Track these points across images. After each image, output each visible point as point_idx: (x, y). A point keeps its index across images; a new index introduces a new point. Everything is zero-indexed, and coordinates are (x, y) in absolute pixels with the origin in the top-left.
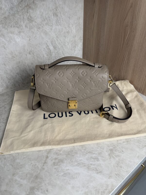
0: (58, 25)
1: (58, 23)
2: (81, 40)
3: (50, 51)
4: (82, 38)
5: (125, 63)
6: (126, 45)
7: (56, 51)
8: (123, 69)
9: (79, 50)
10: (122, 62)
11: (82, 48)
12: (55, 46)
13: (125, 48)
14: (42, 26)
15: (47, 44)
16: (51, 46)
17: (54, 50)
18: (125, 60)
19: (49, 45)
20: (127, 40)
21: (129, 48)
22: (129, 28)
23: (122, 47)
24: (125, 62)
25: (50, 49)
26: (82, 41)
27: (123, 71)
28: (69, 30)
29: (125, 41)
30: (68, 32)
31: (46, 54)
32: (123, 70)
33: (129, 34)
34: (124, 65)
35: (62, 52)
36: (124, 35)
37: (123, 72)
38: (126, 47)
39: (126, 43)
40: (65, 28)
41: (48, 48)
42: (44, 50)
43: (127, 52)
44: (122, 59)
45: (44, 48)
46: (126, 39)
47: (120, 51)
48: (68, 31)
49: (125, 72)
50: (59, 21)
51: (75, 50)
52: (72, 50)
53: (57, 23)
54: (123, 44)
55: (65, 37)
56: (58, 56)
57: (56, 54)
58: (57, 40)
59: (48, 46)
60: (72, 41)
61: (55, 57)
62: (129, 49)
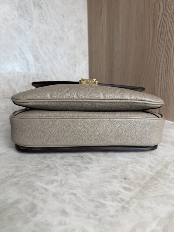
0: (42, 22)
1: (43, 19)
2: (86, 56)
3: (28, 62)
4: (87, 54)
5: (160, 72)
6: (159, 37)
7: (39, 65)
8: (159, 84)
9: (83, 73)
10: (155, 72)
11: (87, 69)
12: (37, 55)
13: (158, 42)
14: (12, 18)
15: (20, 49)
16: (29, 54)
17: (34, 62)
18: (161, 66)
19: (25, 52)
20: (161, 26)
21: (166, 40)
22: (161, 4)
23: (152, 43)
24: (161, 70)
25: (26, 59)
26: (87, 58)
27: (159, 89)
28: (64, 36)
29: (157, 30)
30: (61, 39)
31: (18, 66)
32: (159, 86)
33: (163, 12)
34: (160, 78)
35: (51, 68)
36: (154, 20)
37: (159, 91)
38: (159, 39)
39: (160, 33)
40: (56, 30)
41: (23, 56)
42: (14, 59)
43: (163, 48)
44: (155, 66)
45: (15, 56)
46: (159, 25)
47: (148, 52)
48: (62, 36)
49: (164, 90)
50: (45, 18)
51: (75, 71)
52: (69, 68)
53: (40, 19)
54: (153, 37)
55: (56, 44)
56: (43, 74)
57: (38, 69)
58: (41, 47)
59: (23, 53)
60: (68, 55)
61: (37, 75)
62: (165, 42)
